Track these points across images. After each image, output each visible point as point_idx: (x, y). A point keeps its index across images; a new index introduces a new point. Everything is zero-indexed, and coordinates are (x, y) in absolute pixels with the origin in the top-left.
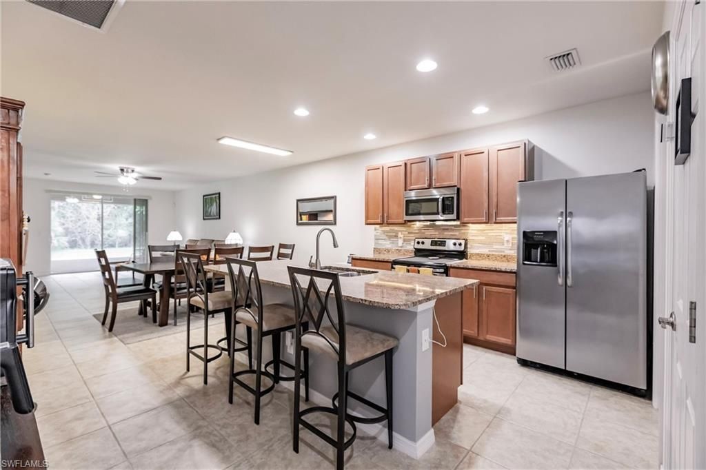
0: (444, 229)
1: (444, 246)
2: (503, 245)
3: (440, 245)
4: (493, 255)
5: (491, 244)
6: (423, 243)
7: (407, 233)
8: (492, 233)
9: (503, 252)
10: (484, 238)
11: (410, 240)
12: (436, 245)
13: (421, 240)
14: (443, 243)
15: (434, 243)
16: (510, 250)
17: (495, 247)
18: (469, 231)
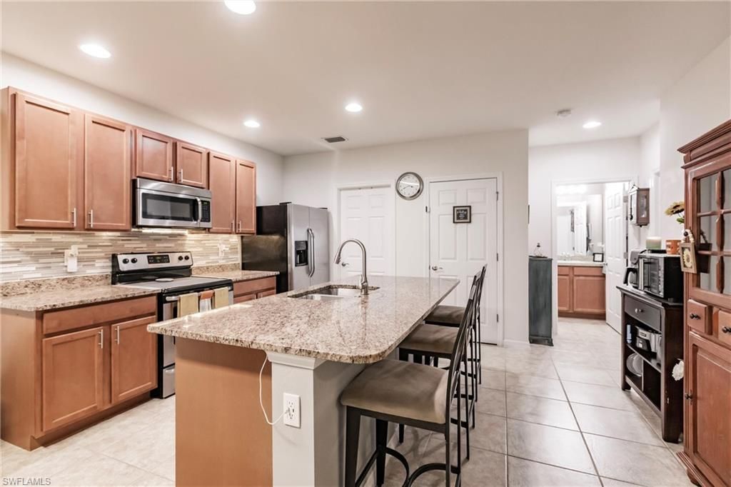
0: (155, 240)
1: (169, 262)
2: (218, 255)
3: (161, 262)
4: (211, 266)
5: (207, 255)
6: (134, 261)
7: (86, 246)
8: (208, 244)
9: (218, 262)
10: (201, 249)
11: (93, 259)
12: (155, 262)
13: (130, 257)
14: (165, 258)
15: (152, 259)
16: (223, 259)
17: (211, 258)
18: (187, 242)
